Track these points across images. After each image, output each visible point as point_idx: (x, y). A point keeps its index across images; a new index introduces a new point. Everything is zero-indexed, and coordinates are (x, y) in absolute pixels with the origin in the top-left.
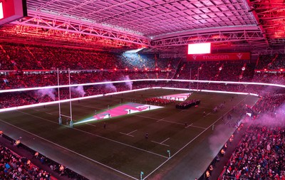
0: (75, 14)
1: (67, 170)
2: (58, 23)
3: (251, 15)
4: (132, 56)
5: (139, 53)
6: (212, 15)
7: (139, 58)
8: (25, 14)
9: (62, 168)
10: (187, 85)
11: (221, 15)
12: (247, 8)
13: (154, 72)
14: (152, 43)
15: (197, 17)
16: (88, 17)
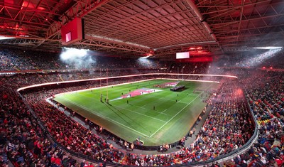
0: (112, 37)
1: (104, 130)
2: (101, 43)
3: (212, 36)
4: (143, 60)
5: (148, 58)
6: (189, 36)
7: (148, 61)
8: (83, 38)
9: (101, 129)
10: (176, 77)
11: (194, 36)
12: (209, 32)
13: (156, 70)
14: (155, 53)
15: (180, 37)
16: (119, 39)
